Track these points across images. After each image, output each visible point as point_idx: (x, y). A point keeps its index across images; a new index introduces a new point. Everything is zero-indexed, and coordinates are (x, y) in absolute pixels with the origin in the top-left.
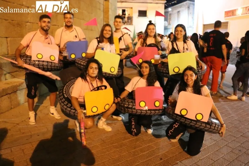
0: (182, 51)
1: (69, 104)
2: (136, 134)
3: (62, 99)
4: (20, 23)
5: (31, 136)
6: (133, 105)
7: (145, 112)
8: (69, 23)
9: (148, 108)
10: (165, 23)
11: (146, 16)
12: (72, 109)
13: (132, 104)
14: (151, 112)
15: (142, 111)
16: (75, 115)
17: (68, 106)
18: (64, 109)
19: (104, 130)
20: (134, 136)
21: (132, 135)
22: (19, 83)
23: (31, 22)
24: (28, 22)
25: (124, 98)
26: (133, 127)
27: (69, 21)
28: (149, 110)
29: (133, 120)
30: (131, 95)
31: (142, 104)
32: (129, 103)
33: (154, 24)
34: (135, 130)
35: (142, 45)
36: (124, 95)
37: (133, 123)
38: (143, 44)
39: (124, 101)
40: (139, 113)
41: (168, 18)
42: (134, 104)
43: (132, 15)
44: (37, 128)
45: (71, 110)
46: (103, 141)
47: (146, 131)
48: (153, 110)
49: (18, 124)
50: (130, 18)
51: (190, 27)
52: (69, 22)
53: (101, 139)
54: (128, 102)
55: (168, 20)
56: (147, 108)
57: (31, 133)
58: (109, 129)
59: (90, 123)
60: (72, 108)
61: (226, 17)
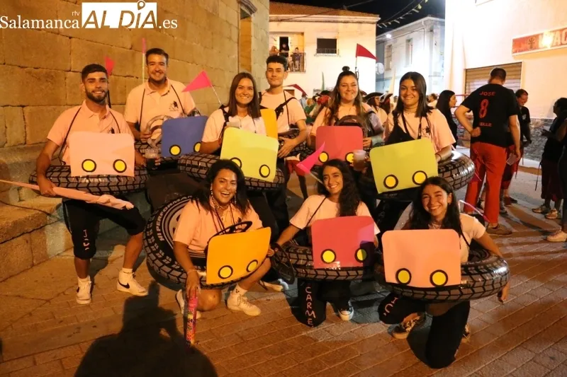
0: (417, 136)
1: (168, 258)
2: (316, 323)
3: (153, 244)
4: (53, 74)
5: (79, 328)
6: (308, 260)
7: (335, 274)
8: (157, 74)
9: (341, 264)
10: (378, 68)
11: (336, 53)
12: (173, 269)
13: (305, 257)
14: (348, 273)
15: (329, 273)
16: (180, 282)
17: (164, 261)
18: (156, 268)
19: (242, 313)
20: (310, 326)
21: (307, 324)
22: (50, 208)
23: (76, 70)
24: (70, 71)
25: (287, 244)
26: (309, 306)
27: (157, 70)
28: (343, 269)
29: (308, 290)
30: (304, 236)
31: (329, 256)
32: (298, 254)
33: (354, 72)
34: (313, 313)
35: (327, 121)
36: (288, 235)
37: (309, 298)
38: (330, 119)
39: (287, 251)
40: (322, 277)
41: (386, 55)
42: (310, 257)
43: (303, 50)
44: (91, 309)
45: (171, 271)
46: (242, 338)
47: (339, 316)
48: (353, 269)
49: (48, 301)
50: (299, 57)
51: (436, 75)
52: (157, 72)
53: (236, 334)
54: (295, 252)
55: (385, 60)
56: (338, 265)
57: (78, 321)
58: (253, 311)
59: (211, 298)
60: (174, 266)
61: (516, 52)
